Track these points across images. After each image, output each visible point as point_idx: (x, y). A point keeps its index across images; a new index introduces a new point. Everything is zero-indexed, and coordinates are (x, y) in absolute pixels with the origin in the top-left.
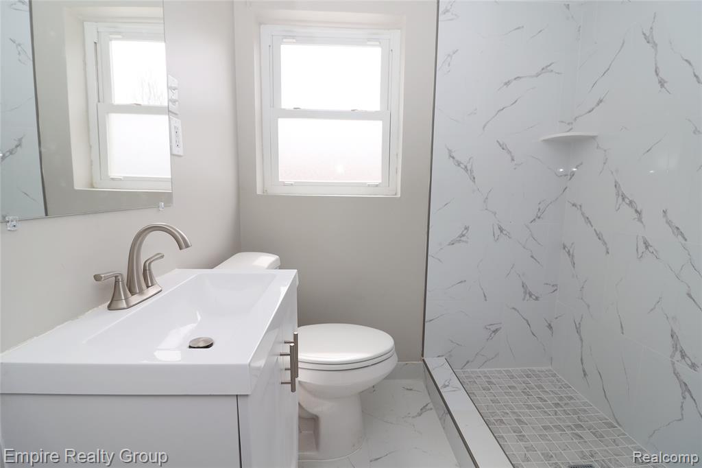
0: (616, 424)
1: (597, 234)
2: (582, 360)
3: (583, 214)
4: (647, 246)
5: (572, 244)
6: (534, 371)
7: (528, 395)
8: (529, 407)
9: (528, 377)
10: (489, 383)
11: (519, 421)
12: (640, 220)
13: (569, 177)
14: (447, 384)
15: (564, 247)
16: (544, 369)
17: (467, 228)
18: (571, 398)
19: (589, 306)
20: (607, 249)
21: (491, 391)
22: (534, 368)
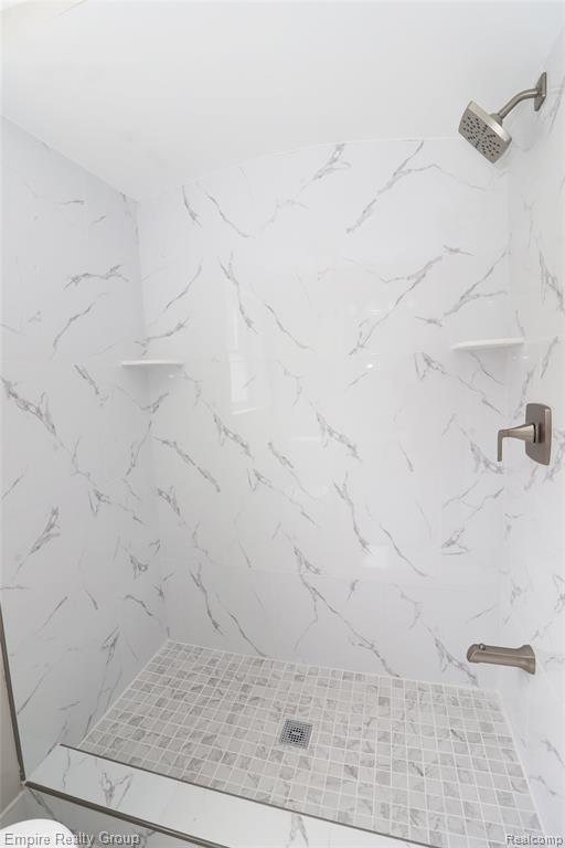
0: (261, 658)
1: (203, 473)
2: (209, 612)
3: (179, 452)
4: (259, 477)
5: (171, 488)
6: (159, 659)
7: (183, 696)
8: (197, 711)
9: (162, 673)
10: (135, 721)
11: (207, 740)
12: (248, 453)
13: (152, 409)
14: (108, 786)
15: (160, 493)
16: (164, 648)
17: (55, 513)
18: (213, 662)
19: (207, 552)
20: (217, 486)
21: (148, 731)
22: (157, 655)
